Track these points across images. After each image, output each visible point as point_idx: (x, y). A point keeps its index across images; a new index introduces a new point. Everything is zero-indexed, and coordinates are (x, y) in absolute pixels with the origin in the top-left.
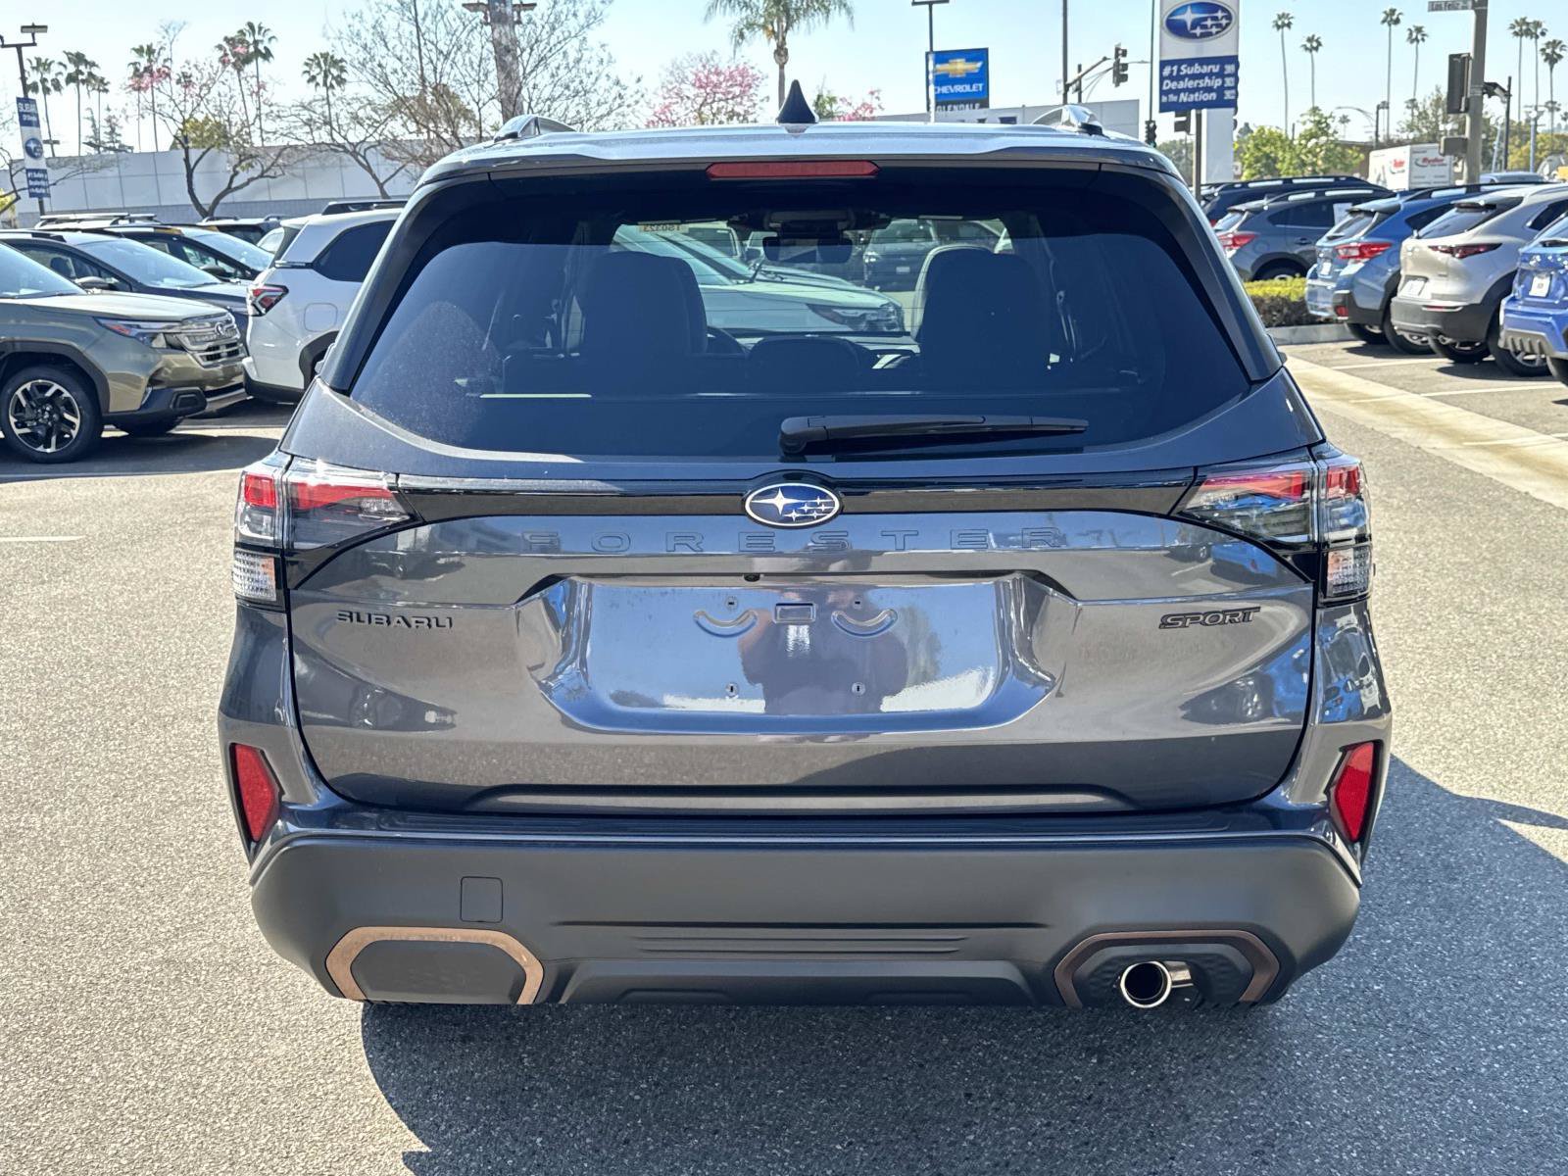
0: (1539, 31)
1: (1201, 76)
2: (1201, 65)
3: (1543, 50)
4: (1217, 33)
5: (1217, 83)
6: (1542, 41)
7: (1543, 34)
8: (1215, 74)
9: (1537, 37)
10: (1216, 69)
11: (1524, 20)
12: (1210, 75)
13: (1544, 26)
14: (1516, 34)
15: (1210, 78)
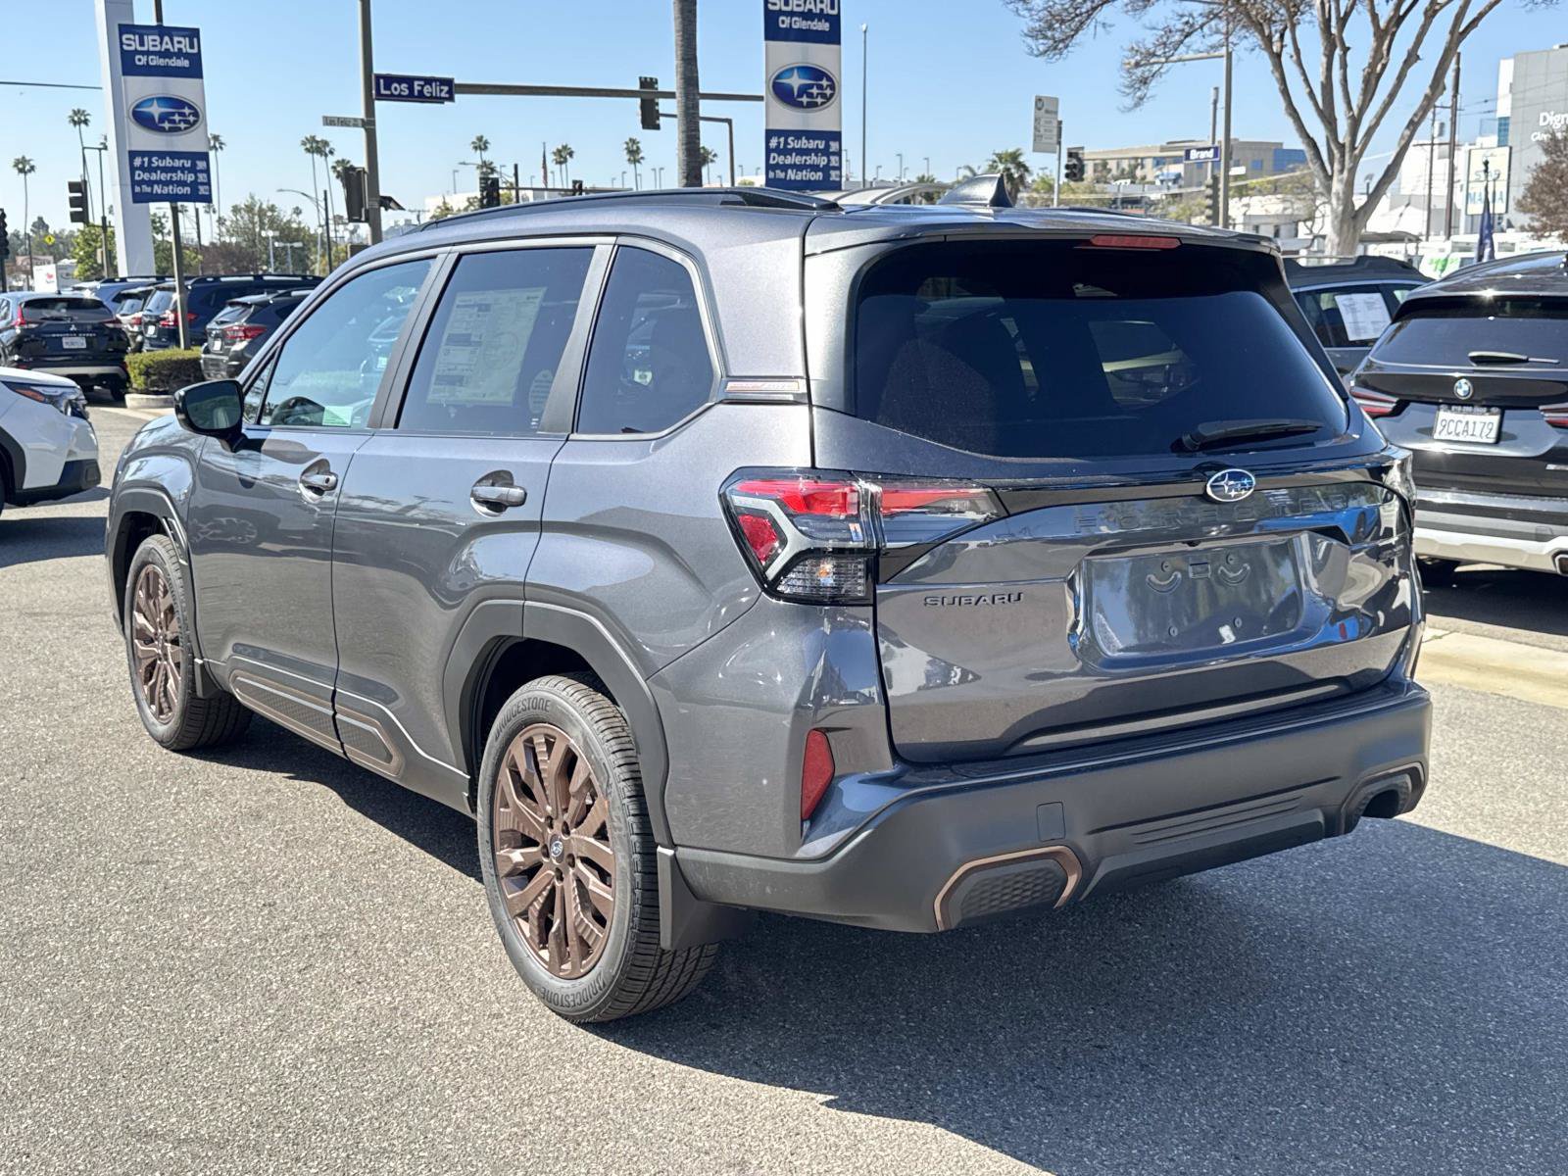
0: (327, 150)
1: (173, 170)
2: (173, 159)
3: (334, 168)
4: (186, 129)
5: (190, 178)
6: (332, 160)
7: (331, 152)
8: (187, 169)
9: (326, 155)
10: (188, 164)
11: (313, 138)
12: (183, 169)
13: (332, 145)
14: (308, 150)
15: (183, 172)
